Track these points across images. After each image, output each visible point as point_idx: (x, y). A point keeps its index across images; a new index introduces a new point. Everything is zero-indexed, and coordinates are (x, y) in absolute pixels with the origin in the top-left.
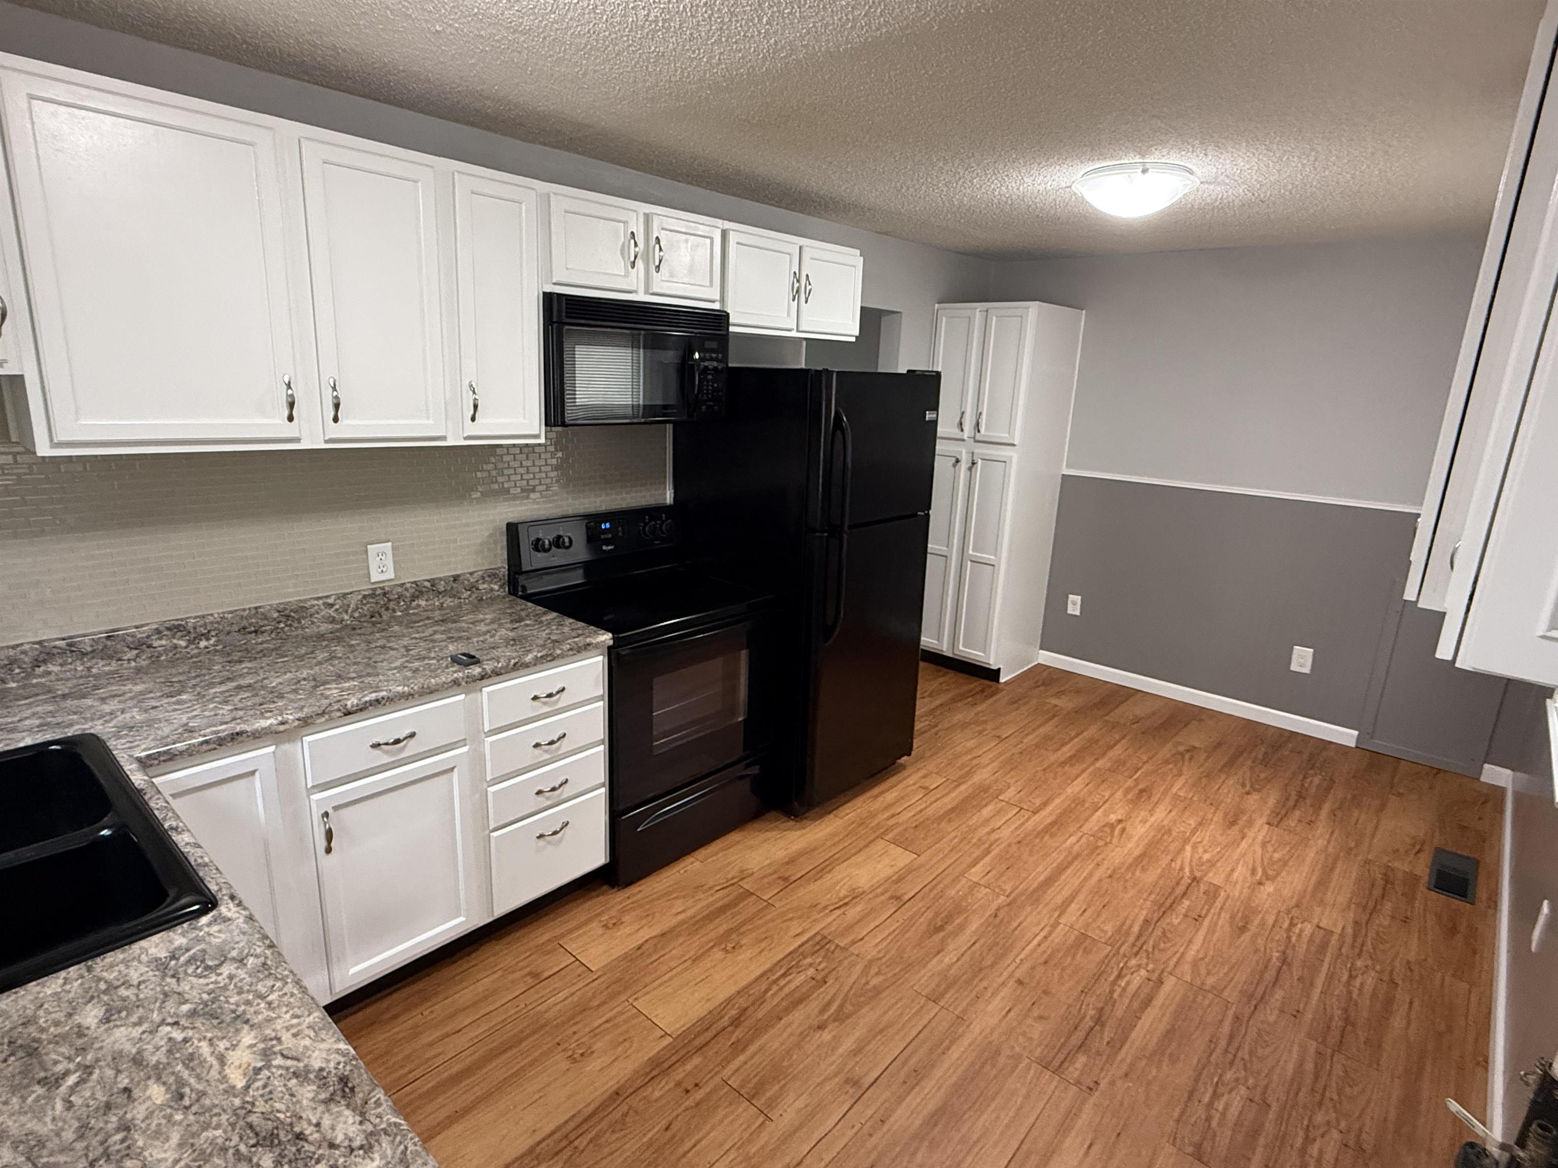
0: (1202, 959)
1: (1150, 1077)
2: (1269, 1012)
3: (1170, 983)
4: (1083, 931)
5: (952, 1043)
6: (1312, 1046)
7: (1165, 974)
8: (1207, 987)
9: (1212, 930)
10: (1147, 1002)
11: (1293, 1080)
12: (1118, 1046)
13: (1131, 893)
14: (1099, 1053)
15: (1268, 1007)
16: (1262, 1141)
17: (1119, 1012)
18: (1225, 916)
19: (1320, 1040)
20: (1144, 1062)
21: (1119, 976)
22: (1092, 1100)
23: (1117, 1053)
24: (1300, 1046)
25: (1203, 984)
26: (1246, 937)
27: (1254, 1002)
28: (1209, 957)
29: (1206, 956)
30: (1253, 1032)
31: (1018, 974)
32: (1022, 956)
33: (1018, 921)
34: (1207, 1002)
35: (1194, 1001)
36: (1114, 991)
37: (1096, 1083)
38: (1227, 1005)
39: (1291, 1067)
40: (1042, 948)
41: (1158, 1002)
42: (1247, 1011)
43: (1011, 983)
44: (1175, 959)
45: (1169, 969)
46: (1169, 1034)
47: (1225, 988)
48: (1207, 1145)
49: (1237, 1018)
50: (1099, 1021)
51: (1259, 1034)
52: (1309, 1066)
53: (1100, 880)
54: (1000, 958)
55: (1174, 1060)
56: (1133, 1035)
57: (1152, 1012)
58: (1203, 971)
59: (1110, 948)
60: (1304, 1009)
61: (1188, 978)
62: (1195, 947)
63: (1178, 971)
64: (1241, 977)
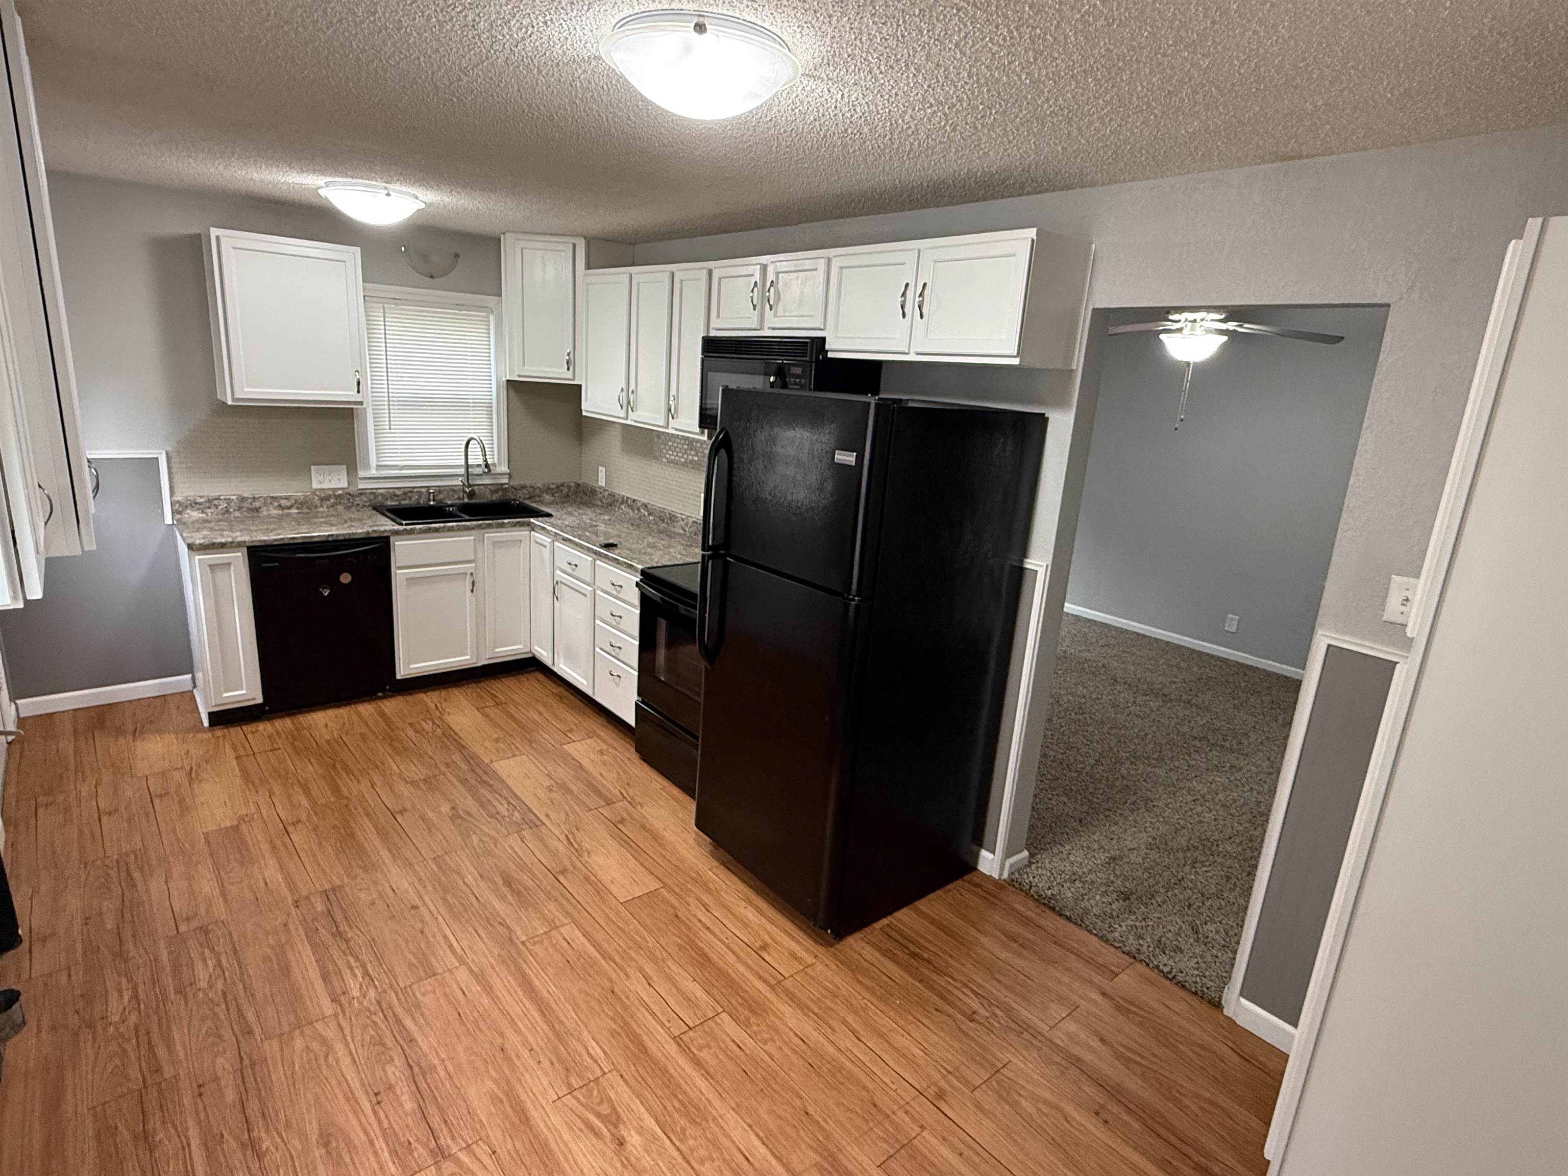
0: (326, 1057)
1: (270, 937)
2: (227, 1066)
3: (328, 1008)
4: (438, 977)
5: (393, 856)
6: (168, 1072)
7: (339, 1010)
8: (297, 1033)
9: (351, 1097)
10: (325, 977)
11: (168, 1027)
12: (310, 934)
13: (463, 1057)
14: (315, 919)
15: (230, 1069)
16: (168, 970)
17: (336, 954)
18: (359, 1137)
19: (163, 1085)
20: (283, 940)
21: (366, 973)
22: (290, 900)
23: (304, 929)
24: (179, 1062)
25: (302, 1033)
26: (313, 1131)
27: (246, 1062)
28: (324, 1067)
29: (328, 1065)
30: (227, 1033)
31: (423, 909)
32: (440, 919)
33: (484, 936)
34: (284, 1020)
35: (294, 1011)
36: (356, 961)
37: (297, 907)
38: (268, 1037)
39: (176, 1034)
40: (439, 937)
41: (319, 985)
42: (245, 1047)
43: (417, 901)
44: (347, 1031)
45: (341, 1016)
46: (286, 970)
47: (282, 1050)
48: (202, 938)
49: (250, 1032)
50: (339, 934)
51: (220, 1037)
52: (161, 1052)
53: (502, 1035)
54: (450, 908)
55: (267, 959)
56: (308, 947)
57: (314, 973)
58: (315, 1045)
59: (403, 986)
60: (195, 1103)
61: (319, 1026)
62: (346, 1062)
63: (333, 1024)
64: (278, 1076)
